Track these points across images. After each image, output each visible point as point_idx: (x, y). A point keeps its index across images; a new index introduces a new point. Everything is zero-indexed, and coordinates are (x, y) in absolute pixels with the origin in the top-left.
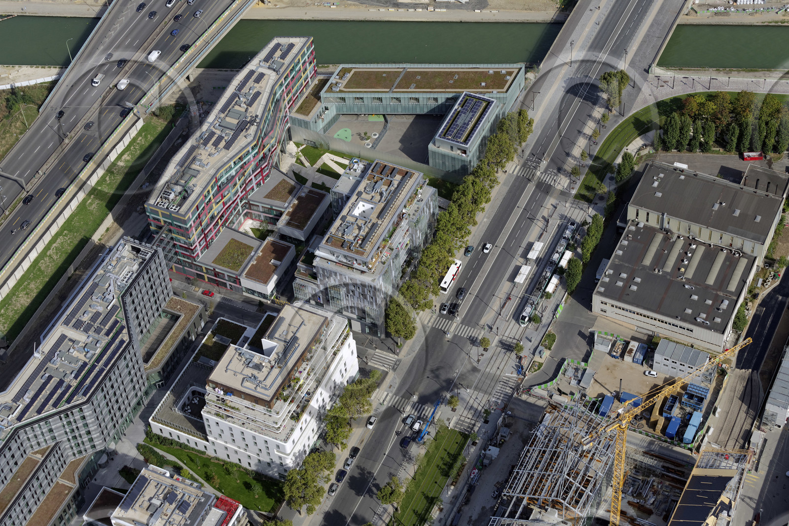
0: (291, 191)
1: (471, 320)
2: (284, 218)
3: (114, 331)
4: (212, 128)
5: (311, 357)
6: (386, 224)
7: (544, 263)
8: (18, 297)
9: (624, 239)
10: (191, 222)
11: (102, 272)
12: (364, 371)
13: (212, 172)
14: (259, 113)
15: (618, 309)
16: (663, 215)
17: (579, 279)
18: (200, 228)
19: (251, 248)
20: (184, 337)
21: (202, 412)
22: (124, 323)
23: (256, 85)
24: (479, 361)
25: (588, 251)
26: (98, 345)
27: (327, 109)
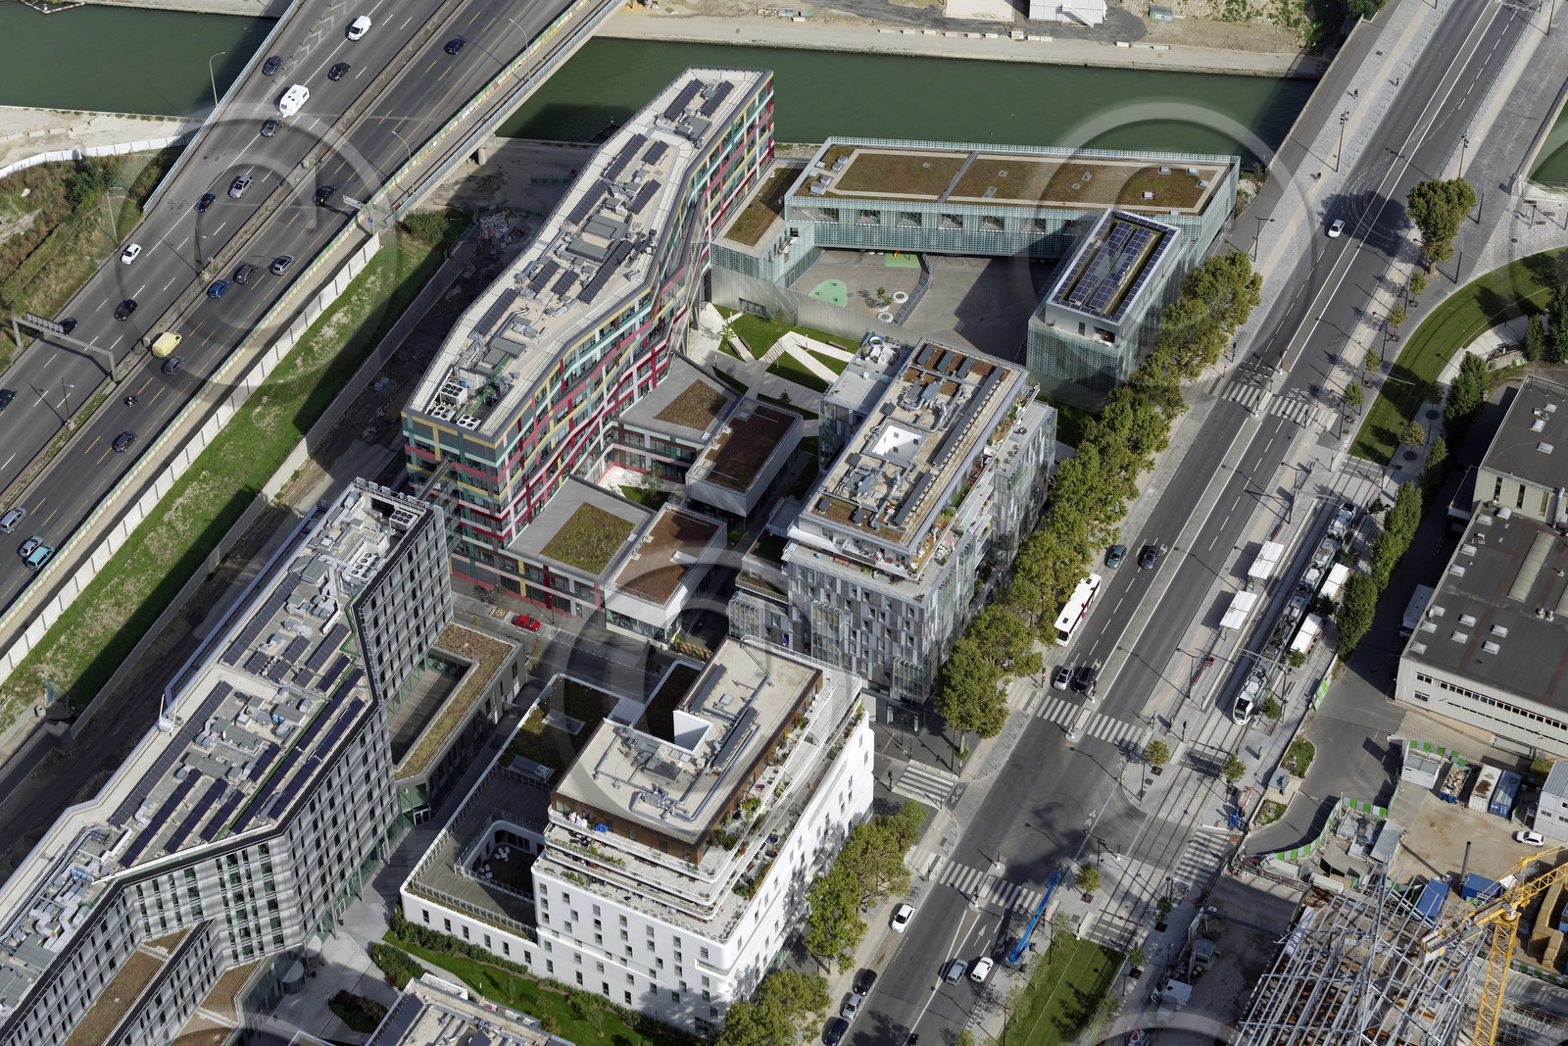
0: (717, 406)
1: (1125, 703)
2: (702, 466)
3: (338, 680)
4: (550, 254)
5: (785, 756)
6: (947, 477)
7: (1284, 589)
8: (97, 609)
9: (1468, 542)
10: (505, 456)
11: (308, 552)
12: (883, 806)
13: (553, 348)
14: (658, 225)
15: (1455, 694)
16: (1557, 492)
17: (1367, 624)
18: (520, 473)
19: (627, 526)
20: (479, 713)
21: (533, 869)
22: (361, 663)
23: (647, 167)
24: (1141, 794)
25: (1386, 565)
26: (302, 708)
27: (794, 233)
